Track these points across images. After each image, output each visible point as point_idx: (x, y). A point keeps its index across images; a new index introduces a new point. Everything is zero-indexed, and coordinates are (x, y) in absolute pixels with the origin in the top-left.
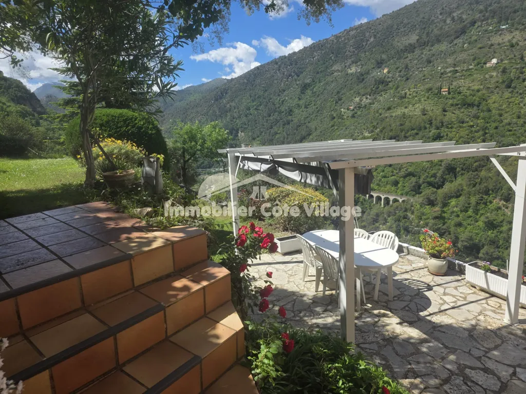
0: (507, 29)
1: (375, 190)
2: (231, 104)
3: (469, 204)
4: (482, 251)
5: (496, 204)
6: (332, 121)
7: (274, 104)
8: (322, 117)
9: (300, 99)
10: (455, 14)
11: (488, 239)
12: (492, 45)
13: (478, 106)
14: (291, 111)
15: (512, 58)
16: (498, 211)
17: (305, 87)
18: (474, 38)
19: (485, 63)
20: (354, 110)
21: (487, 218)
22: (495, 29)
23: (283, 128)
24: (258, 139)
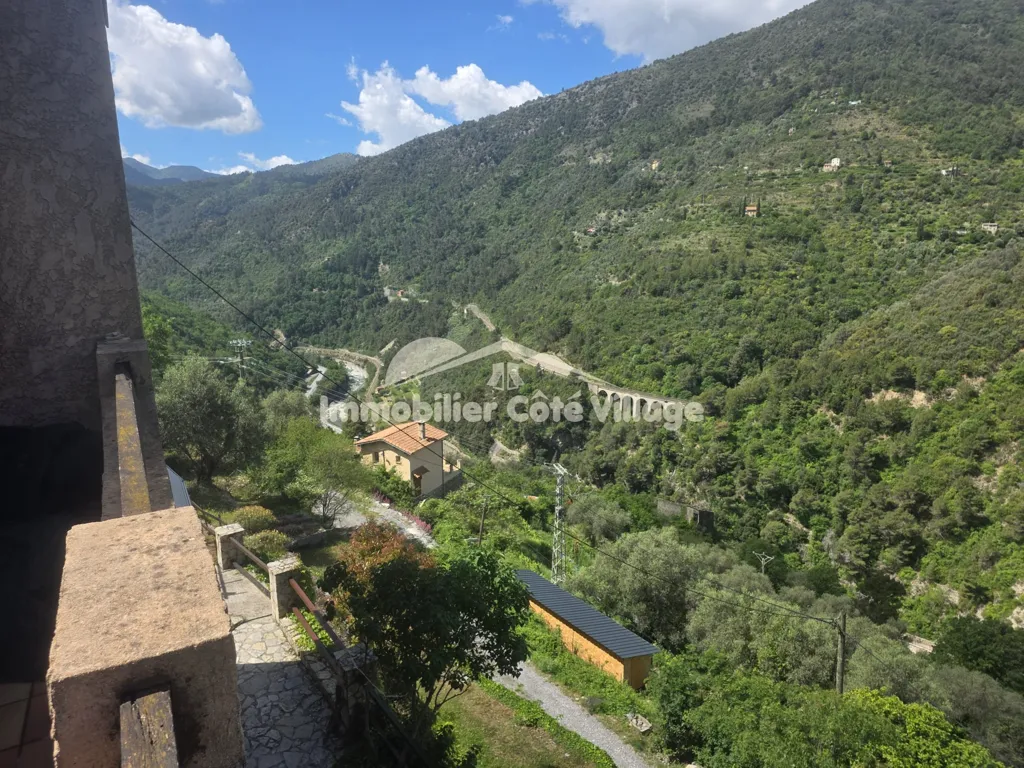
0: (859, 106)
1: (622, 386)
2: (364, 206)
3: (778, 415)
4: (793, 499)
5: (821, 416)
6: (555, 252)
7: (449, 213)
8: (539, 245)
9: (499, 207)
10: (778, 72)
11: (806, 477)
12: (834, 133)
13: (805, 241)
14: (482, 228)
15: (865, 160)
16: (822, 428)
17: (509, 185)
18: (806, 117)
19: (821, 165)
20: (595, 235)
21: (805, 440)
22: (840, 106)
23: (467, 260)
24: (416, 279)
